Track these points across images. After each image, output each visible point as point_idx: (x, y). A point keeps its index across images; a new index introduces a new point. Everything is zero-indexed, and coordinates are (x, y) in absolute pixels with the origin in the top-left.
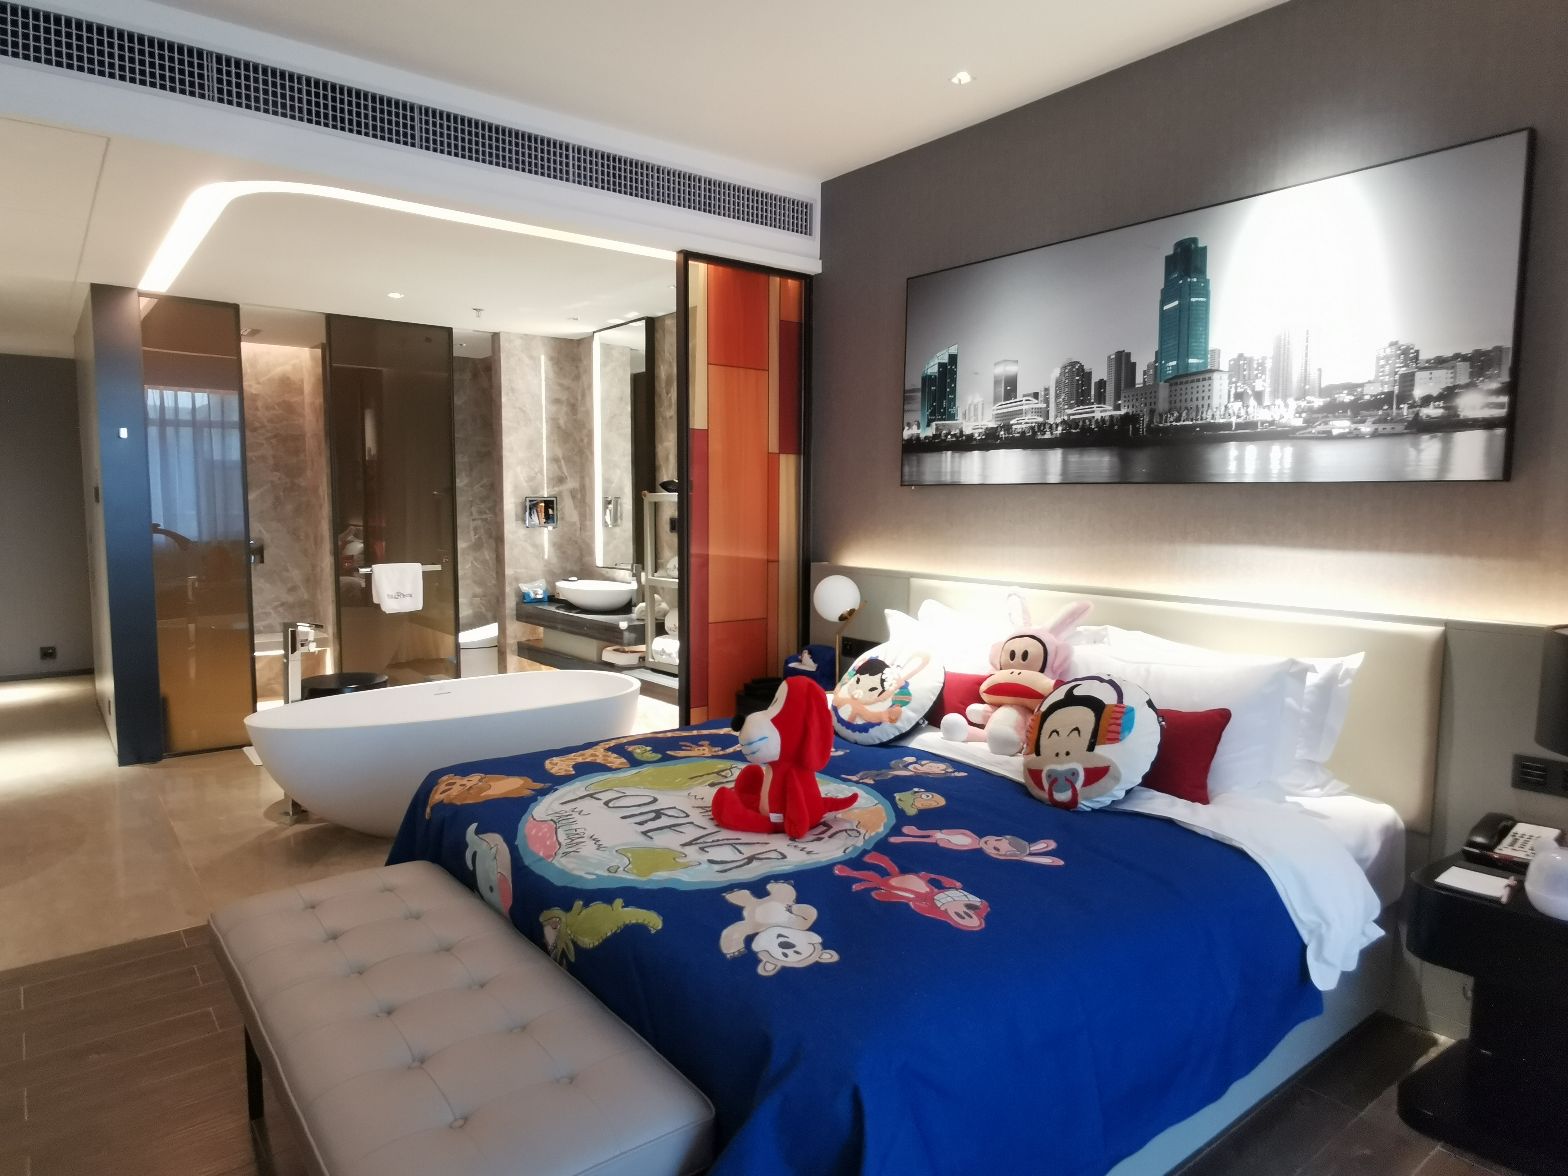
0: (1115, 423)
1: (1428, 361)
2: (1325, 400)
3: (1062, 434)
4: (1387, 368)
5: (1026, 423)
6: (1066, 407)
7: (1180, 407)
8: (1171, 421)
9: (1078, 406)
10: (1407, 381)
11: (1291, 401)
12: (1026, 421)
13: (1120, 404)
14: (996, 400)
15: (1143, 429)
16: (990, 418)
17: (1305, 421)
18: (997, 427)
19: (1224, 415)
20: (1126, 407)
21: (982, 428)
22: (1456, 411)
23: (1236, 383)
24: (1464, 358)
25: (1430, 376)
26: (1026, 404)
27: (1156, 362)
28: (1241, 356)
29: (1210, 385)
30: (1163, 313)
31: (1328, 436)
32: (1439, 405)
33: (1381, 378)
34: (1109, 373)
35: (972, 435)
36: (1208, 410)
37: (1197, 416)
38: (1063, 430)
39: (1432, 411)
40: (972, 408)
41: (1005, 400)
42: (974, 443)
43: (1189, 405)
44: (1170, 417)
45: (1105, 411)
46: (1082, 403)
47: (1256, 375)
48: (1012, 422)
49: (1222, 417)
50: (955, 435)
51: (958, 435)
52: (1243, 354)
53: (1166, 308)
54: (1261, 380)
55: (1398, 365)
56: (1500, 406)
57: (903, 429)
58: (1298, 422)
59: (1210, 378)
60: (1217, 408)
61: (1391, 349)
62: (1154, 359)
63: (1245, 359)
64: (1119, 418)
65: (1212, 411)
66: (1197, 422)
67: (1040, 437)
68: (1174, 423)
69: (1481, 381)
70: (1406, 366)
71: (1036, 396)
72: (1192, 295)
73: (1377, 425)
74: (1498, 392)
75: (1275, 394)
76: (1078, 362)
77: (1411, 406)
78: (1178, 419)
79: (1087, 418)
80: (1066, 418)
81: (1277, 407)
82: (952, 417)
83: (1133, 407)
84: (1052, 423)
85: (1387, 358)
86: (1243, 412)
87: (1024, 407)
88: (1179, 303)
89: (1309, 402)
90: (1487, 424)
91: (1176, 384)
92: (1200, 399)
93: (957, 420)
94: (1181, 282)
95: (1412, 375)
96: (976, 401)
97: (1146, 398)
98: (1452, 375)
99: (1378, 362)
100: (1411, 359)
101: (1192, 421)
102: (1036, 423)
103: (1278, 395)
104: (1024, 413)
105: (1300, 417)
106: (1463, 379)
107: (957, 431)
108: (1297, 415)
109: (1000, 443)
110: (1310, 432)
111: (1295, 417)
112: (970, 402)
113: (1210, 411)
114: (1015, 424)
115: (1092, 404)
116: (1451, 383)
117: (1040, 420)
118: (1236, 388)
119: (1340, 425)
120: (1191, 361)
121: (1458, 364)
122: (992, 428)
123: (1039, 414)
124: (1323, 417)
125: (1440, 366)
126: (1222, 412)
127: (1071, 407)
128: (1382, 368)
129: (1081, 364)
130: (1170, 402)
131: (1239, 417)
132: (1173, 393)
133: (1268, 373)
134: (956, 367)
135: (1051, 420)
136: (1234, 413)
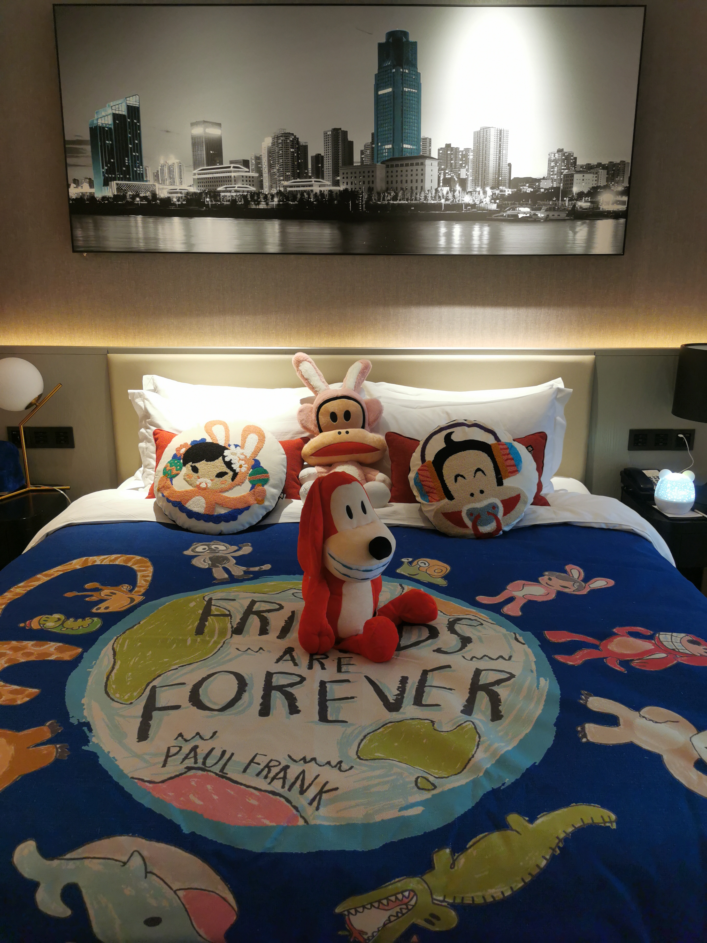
0: (335, 197)
1: (582, 167)
2: (513, 190)
3: (278, 205)
4: (556, 169)
5: (236, 191)
6: (282, 178)
7: (397, 188)
8: (388, 199)
9: (294, 179)
10: (568, 180)
11: (488, 189)
12: (236, 188)
13: (339, 180)
14: (196, 165)
15: (362, 205)
16: (192, 183)
17: (498, 206)
18: (201, 193)
19: (435, 197)
20: (345, 184)
21: (181, 193)
22: (598, 205)
23: (444, 170)
24: (604, 167)
25: (583, 178)
26: (235, 172)
27: (372, 143)
28: (448, 146)
29: (422, 170)
30: (378, 98)
31: (515, 220)
32: (588, 199)
33: (552, 176)
34: (326, 150)
35: (169, 200)
36: (421, 192)
37: (411, 197)
38: (279, 201)
39: (583, 204)
40: (166, 170)
41: (208, 165)
42: (173, 208)
43: (404, 186)
44: (387, 196)
45: (324, 186)
46: (299, 176)
47: (461, 165)
48: (219, 189)
49: (433, 199)
50: (145, 198)
51: (150, 198)
52: (450, 145)
53: (380, 93)
54: (465, 169)
55: (563, 168)
56: (623, 203)
57: (68, 186)
58: (494, 207)
59: (422, 164)
60: (428, 191)
61: (559, 155)
62: (370, 140)
63: (452, 149)
64: (338, 193)
65: (425, 193)
66: (412, 202)
67: (254, 207)
68: (391, 202)
69: (613, 185)
70: (568, 169)
71: (246, 163)
72: (404, 85)
73: (549, 212)
74: (622, 193)
75: (476, 182)
76: (293, 134)
77: (571, 200)
78: (395, 198)
79: (305, 191)
80: (282, 189)
81: (477, 193)
82: (140, 177)
83: (352, 184)
84: (267, 193)
85: (556, 161)
86: (450, 196)
87: (233, 174)
88: (393, 90)
89: (501, 191)
90: (615, 215)
91: (392, 166)
92: (414, 181)
93: (146, 181)
94: (394, 70)
95: (572, 175)
96: (170, 162)
97: (364, 177)
98: (596, 179)
99: (549, 164)
100: (572, 164)
101: (407, 200)
102: (248, 192)
103: (478, 183)
104: (233, 181)
105: (495, 203)
106: (603, 182)
107: (148, 194)
108: (493, 201)
109: (205, 210)
110: (502, 216)
111: (491, 202)
112: (162, 162)
113: (423, 193)
114: (223, 192)
115: (310, 177)
116: (595, 184)
117: (253, 189)
118: (445, 174)
119: (524, 211)
120: (405, 146)
121: (600, 171)
122: (195, 193)
123: (251, 183)
124: (511, 204)
125: (589, 171)
126: (433, 195)
127: (287, 179)
128: (552, 168)
129: (295, 137)
130: (387, 182)
131: (447, 199)
132: (390, 174)
133: (470, 164)
134: (139, 121)
135: (266, 191)
136: (443, 196)
